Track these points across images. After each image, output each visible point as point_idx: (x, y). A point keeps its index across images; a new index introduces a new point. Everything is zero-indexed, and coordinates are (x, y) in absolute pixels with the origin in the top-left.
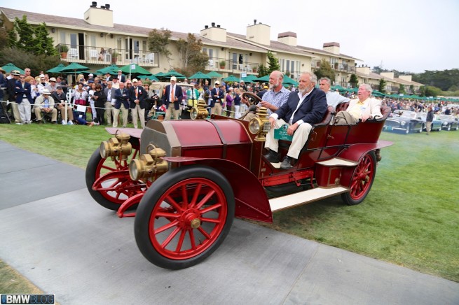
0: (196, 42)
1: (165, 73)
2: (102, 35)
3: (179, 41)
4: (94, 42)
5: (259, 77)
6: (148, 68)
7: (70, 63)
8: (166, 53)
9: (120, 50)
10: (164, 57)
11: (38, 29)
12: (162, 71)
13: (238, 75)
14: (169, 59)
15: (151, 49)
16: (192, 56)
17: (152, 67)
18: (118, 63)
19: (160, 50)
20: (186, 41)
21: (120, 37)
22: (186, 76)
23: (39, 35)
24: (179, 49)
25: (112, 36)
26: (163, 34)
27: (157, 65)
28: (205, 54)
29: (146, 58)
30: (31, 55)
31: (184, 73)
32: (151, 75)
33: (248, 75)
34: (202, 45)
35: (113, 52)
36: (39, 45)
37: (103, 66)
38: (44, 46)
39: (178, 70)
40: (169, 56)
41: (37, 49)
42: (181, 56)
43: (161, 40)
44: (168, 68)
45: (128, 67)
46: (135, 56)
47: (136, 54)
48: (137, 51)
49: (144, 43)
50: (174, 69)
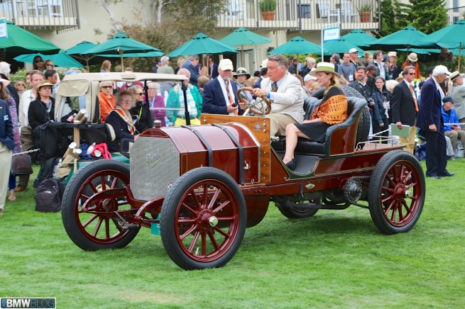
1: (100, 43)
5: (379, 33)
6: (47, 31)
12: (92, 38)
13: (315, 35)
17: (58, 28)
22: (163, 49)
27: (72, 21)
31: (154, 39)
32: (56, 51)
33: (343, 33)
39: (135, 33)
44: (107, 29)
50: (125, 28)
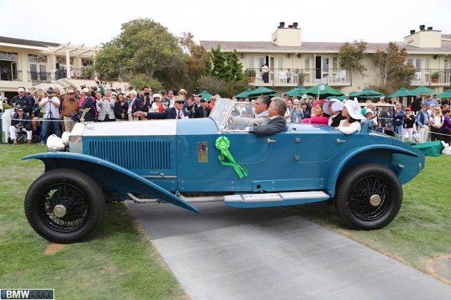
0: (399, 52)
1: (360, 92)
2: (289, 55)
3: (377, 54)
4: (281, 63)
6: (339, 88)
7: (257, 87)
8: (361, 69)
9: (308, 69)
10: (358, 74)
11: (230, 56)
12: (357, 90)
14: (364, 75)
15: (342, 66)
16: (393, 70)
17: (344, 86)
18: (306, 84)
19: (353, 66)
20: (386, 52)
21: (308, 56)
23: (230, 61)
24: (376, 63)
25: (299, 55)
26: (357, 47)
27: (349, 84)
28: (410, 65)
29: (337, 77)
30: (223, 82)
31: (382, 91)
32: (342, 95)
34: (406, 55)
35: (300, 72)
36: (230, 72)
37: (289, 88)
38: (234, 72)
39: (374, 88)
40: (364, 72)
41: (228, 76)
42: (378, 70)
43: (354, 54)
44: (362, 86)
45: (317, 87)
46: (324, 75)
47: (325, 73)
48: (326, 69)
49: (335, 59)
50: (370, 86)
